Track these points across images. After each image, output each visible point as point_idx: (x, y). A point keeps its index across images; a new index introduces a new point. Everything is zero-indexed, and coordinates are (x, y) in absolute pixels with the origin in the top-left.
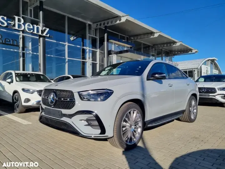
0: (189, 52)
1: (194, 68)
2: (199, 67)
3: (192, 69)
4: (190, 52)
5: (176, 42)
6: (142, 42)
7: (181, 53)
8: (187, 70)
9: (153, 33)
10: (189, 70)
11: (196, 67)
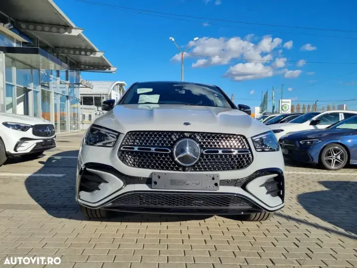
0: (105, 69)
1: (103, 93)
2: (109, 94)
3: (100, 95)
4: (107, 70)
5: (95, 51)
6: (37, 36)
7: (94, 69)
8: (93, 96)
9: (68, 26)
10: (96, 96)
11: (106, 93)
